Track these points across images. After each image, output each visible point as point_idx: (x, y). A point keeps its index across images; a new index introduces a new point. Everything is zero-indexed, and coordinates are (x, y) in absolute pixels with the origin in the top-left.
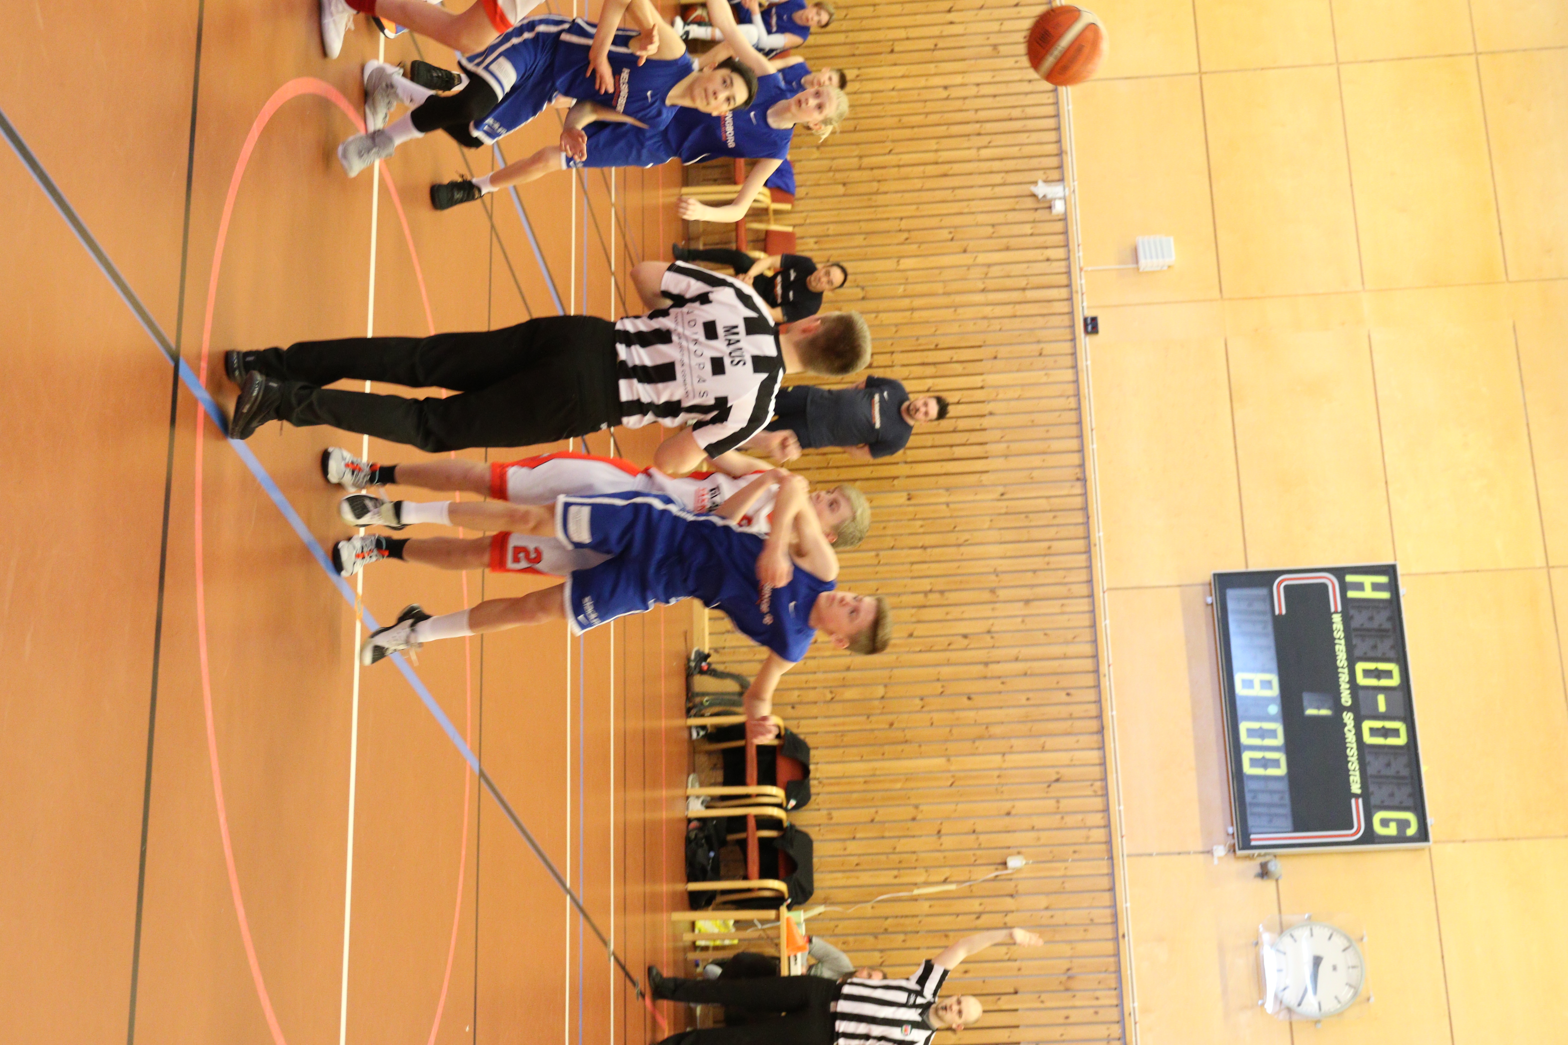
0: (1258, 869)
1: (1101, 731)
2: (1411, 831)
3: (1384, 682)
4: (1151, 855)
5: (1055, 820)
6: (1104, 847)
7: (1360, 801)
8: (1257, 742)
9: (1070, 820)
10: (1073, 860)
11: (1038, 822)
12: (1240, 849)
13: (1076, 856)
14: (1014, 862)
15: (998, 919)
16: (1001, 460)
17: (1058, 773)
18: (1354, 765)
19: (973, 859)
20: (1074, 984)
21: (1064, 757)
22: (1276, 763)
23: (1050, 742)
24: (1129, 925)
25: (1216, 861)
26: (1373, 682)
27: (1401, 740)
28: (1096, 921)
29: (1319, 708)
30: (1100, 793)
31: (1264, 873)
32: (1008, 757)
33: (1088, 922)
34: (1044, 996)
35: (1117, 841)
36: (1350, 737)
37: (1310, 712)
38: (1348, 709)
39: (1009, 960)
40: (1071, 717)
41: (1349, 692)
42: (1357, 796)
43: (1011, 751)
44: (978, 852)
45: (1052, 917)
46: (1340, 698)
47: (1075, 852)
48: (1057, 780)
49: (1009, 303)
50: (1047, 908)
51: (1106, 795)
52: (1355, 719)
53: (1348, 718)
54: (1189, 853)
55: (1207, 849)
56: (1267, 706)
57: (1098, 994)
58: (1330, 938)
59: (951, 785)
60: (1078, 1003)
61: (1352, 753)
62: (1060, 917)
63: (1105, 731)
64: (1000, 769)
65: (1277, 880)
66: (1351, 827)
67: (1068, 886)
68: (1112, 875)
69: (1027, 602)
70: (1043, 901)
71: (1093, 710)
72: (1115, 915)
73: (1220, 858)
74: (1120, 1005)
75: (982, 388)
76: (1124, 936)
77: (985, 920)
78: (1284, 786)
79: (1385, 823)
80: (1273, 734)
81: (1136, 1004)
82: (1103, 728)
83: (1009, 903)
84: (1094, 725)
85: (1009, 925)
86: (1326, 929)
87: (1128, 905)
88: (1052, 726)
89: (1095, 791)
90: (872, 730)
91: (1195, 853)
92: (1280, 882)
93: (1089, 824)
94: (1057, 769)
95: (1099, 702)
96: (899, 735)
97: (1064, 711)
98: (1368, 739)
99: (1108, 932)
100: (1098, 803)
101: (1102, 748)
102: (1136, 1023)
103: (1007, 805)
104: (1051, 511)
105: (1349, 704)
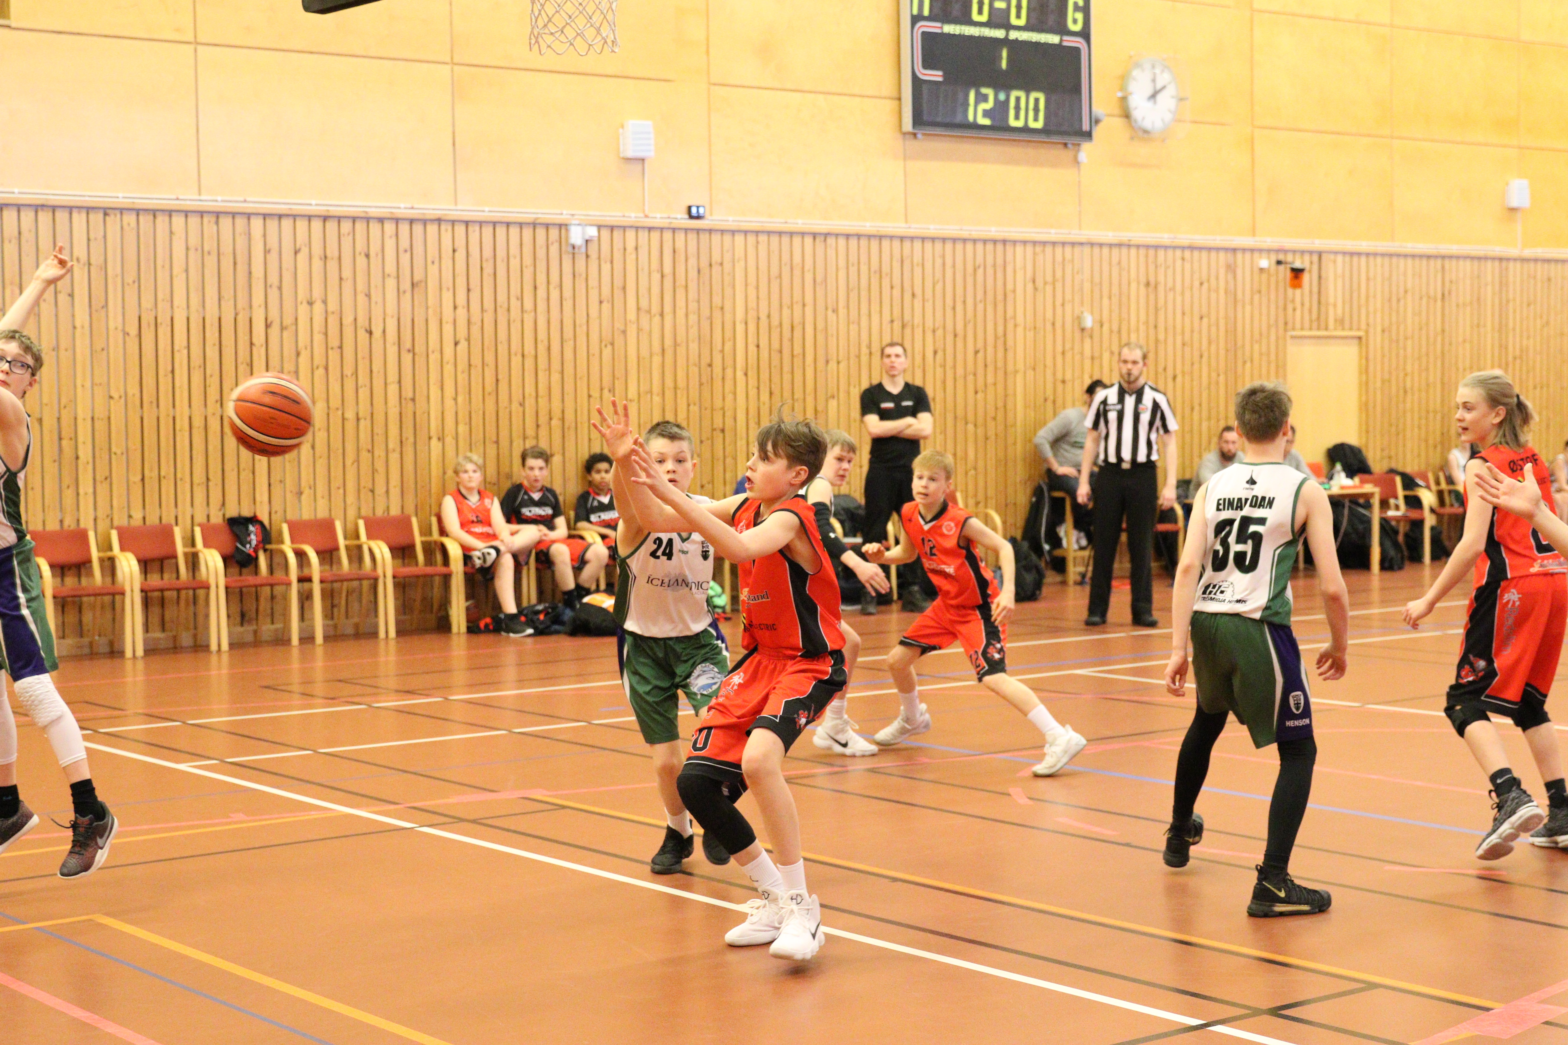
5: (1058, 287)
6: (1075, 249)
8: (1022, 114)
10: (1083, 274)
13: (1080, 272)
16: (807, 308)
17: (1029, 281)
18: (1040, 37)
21: (1019, 275)
22: (1037, 101)
26: (986, 9)
28: (1118, 260)
29: (1003, 58)
30: (1043, 248)
32: (1018, 322)
33: (1118, 267)
35: (1072, 238)
36: (1020, 36)
37: (1004, 65)
38: (1005, 33)
40: (994, 267)
41: (990, 30)
43: (1014, 318)
46: (996, 38)
47: (1077, 273)
48: (1034, 282)
49: (674, 291)
51: (1044, 243)
52: (1011, 30)
53: (1012, 35)
56: (999, 99)
61: (1032, 37)
63: (1004, 239)
64: (1025, 329)
66: (1079, 49)
68: (1091, 245)
69: (913, 295)
71: (989, 247)
75: (746, 323)
76: (1127, 240)
78: (1052, 97)
79: (1075, 21)
80: (1018, 99)
82: (1001, 240)
84: (1000, 247)
88: (999, 283)
89: (1042, 251)
93: (1061, 259)
95: (987, 241)
96: (1000, 412)
97: (989, 272)
98: (1022, 22)
100: (1048, 250)
103: (1048, 325)
104: (847, 268)
105: (1000, 32)
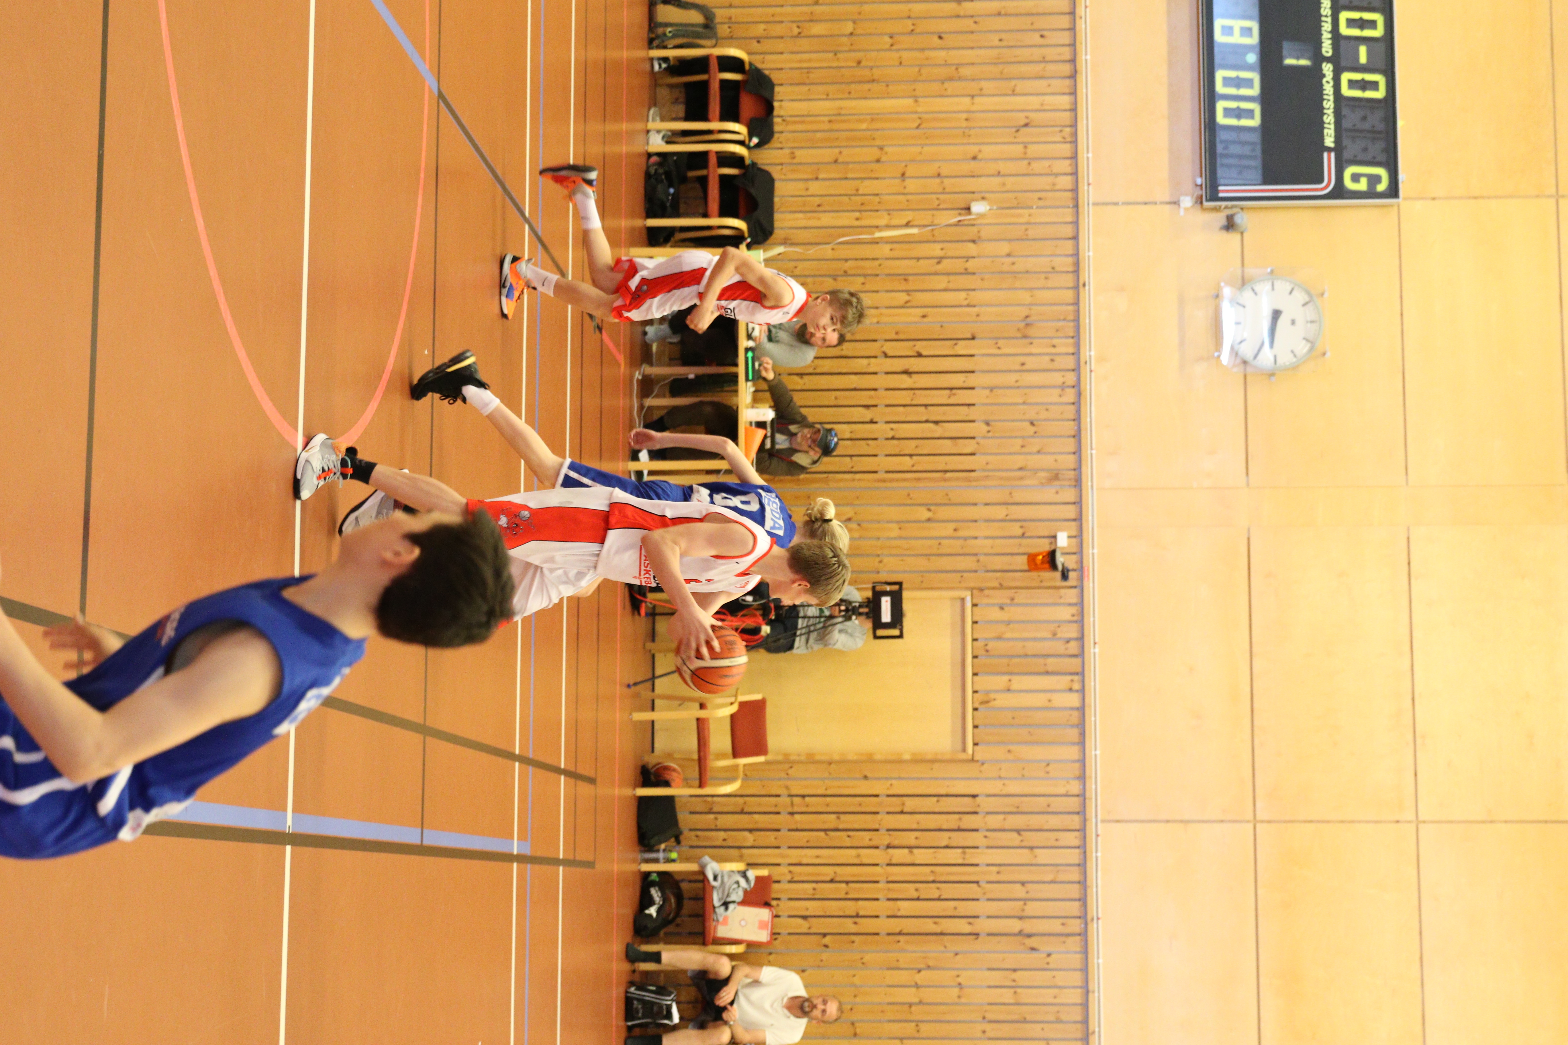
0: (1224, 222)
1: (1074, 76)
2: (1381, 187)
3: (1368, 33)
4: (1116, 204)
5: (1022, 166)
6: (1069, 194)
7: (1333, 155)
8: (1232, 91)
9: (1037, 166)
10: (1038, 207)
11: (1004, 167)
12: (1207, 200)
13: (1041, 203)
14: (978, 208)
15: (959, 265)
17: (1027, 117)
18: (1329, 118)
19: (937, 202)
20: (1031, 332)
21: (1034, 102)
22: (1250, 114)
23: (1021, 86)
24: (1091, 274)
25: (1182, 212)
26: (1356, 32)
27: (1380, 94)
28: (1057, 269)
29: (1298, 58)
30: (1069, 139)
31: (1230, 225)
32: (977, 100)
33: (1050, 270)
34: (1001, 343)
35: (1083, 188)
36: (1328, 89)
37: (1289, 61)
38: (1328, 60)
39: (968, 306)
40: (1044, 61)
41: (1330, 42)
42: (1329, 150)
43: (981, 93)
44: (941, 196)
45: (1013, 264)
46: (1321, 47)
47: (1040, 199)
48: (1026, 125)
50: (1009, 255)
51: (1075, 142)
52: (1334, 71)
53: (1328, 69)
54: (1155, 203)
55: (1174, 200)
56: (1246, 54)
57: (1055, 341)
58: (1291, 292)
59: (918, 127)
60: (1034, 350)
61: (1329, 105)
62: (1022, 264)
63: (1078, 75)
64: (968, 112)
65: (1242, 233)
66: (1321, 181)
67: (1032, 232)
68: (1076, 223)
70: (1005, 248)
71: (1066, 53)
72: (1077, 264)
73: (1186, 209)
74: (1076, 354)
76: (1084, 285)
77: (946, 265)
78: (1256, 138)
79: (1356, 178)
80: (1249, 83)
81: (1093, 353)
82: (1076, 72)
83: (971, 249)
84: (1066, 69)
85: (970, 271)
86: (1288, 284)
87: (1091, 254)
88: (1024, 69)
89: (1064, 138)
90: (840, 67)
91: (1162, 203)
92: (1245, 235)
93: (1055, 171)
94: (1026, 114)
95: (1073, 45)
96: (867, 73)
97: (1037, 53)
98: (1346, 91)
99: (1069, 280)
100: (1066, 149)
101: (1074, 93)
102: (1091, 371)
103: (974, 149)
105: (1329, 54)
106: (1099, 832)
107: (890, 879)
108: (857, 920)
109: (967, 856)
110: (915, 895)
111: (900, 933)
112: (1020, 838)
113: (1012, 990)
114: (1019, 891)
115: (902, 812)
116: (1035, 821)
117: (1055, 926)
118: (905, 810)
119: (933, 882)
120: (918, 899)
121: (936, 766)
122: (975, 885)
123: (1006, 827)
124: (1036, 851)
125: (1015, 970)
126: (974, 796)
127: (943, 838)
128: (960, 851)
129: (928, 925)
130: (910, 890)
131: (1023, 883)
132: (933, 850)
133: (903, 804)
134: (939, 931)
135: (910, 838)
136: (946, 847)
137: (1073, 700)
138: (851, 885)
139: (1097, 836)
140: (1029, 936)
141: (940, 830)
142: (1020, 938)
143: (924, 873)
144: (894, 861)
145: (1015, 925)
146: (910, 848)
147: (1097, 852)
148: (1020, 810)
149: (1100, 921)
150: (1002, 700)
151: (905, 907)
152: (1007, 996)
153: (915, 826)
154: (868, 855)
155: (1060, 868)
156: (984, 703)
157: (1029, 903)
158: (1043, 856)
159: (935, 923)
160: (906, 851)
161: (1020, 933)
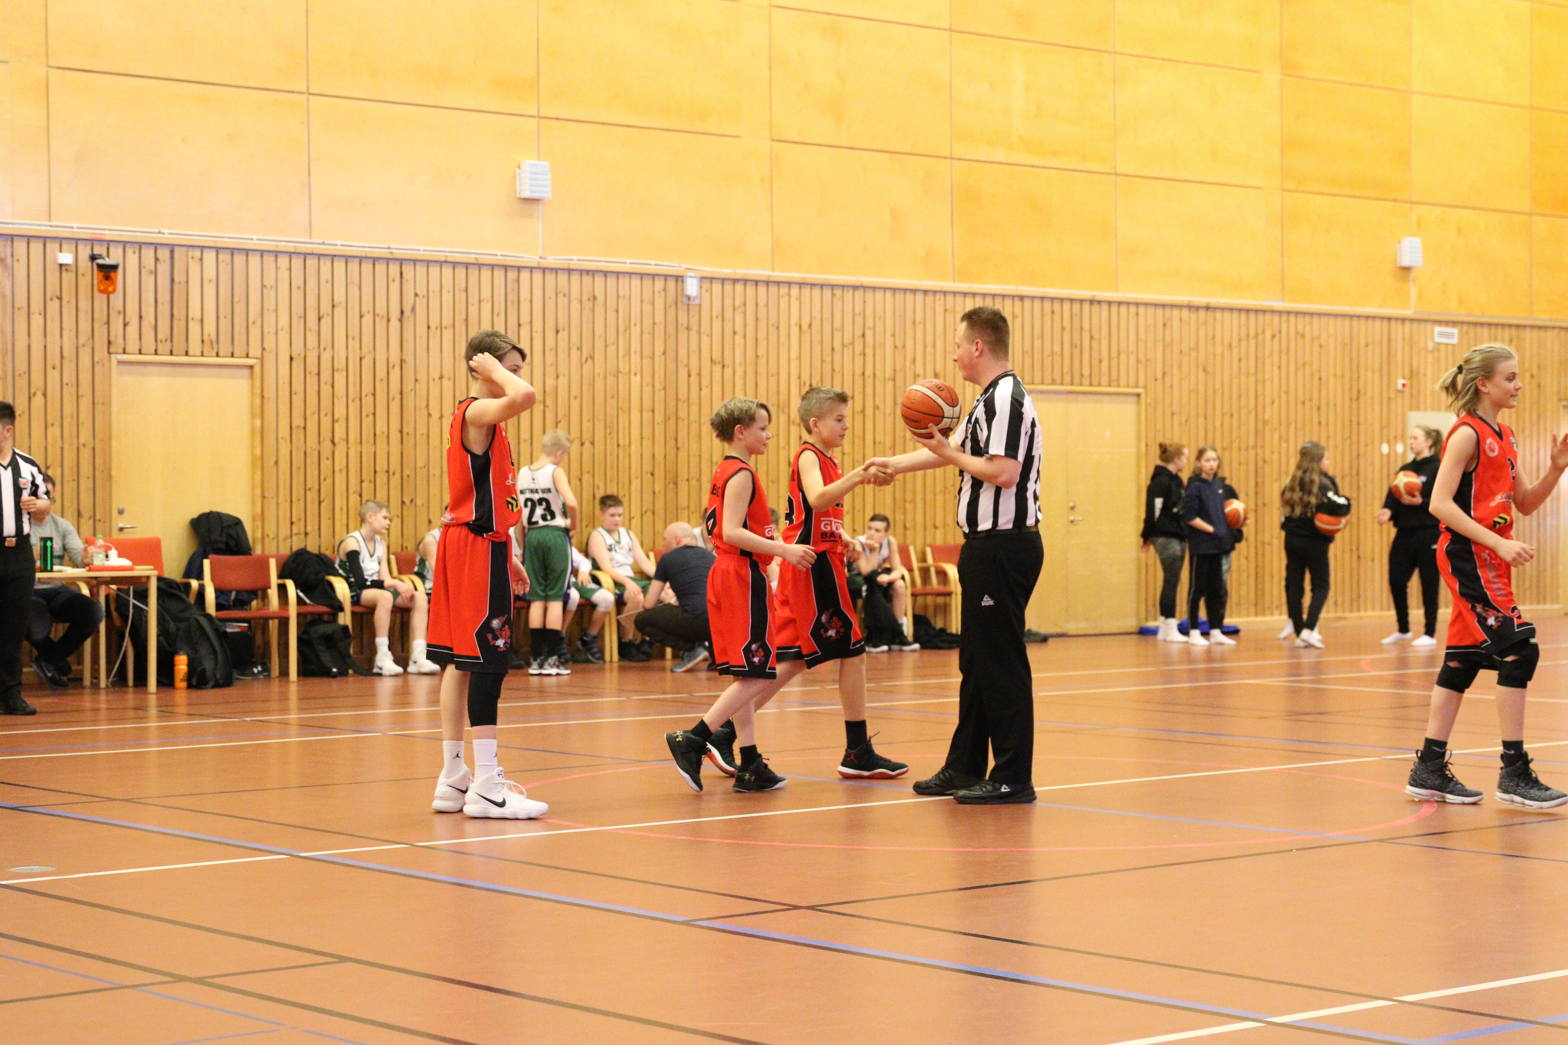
106: (321, 241)
107: (358, 441)
108: (391, 473)
109: (340, 367)
110: (371, 417)
111: (401, 432)
112: (325, 317)
113: (444, 330)
114: (367, 320)
115: (305, 428)
116: (311, 302)
117: (395, 287)
118: (303, 425)
119: (361, 399)
120: (374, 414)
121: (265, 395)
122: (363, 361)
123: (317, 329)
124: (336, 302)
125: (429, 327)
126: (291, 359)
127: (326, 389)
128: (336, 374)
129: (395, 406)
130: (368, 422)
131: (361, 316)
132: (335, 399)
133: (298, 427)
134: (399, 396)
135: (326, 421)
136: (333, 387)
137: (210, 257)
138: (364, 478)
139: (323, 243)
140: (402, 312)
141: (319, 391)
142: (404, 320)
143: (354, 407)
144: (344, 437)
145: (395, 324)
146: (333, 421)
147: (336, 245)
148: (303, 315)
149: (392, 246)
150: (210, 328)
151: (381, 426)
152: (447, 335)
153: (316, 416)
154: (340, 463)
155: (349, 281)
156: (212, 345)
157: (377, 311)
158: (340, 297)
159: (393, 399)
160: (336, 425)
161: (401, 320)
